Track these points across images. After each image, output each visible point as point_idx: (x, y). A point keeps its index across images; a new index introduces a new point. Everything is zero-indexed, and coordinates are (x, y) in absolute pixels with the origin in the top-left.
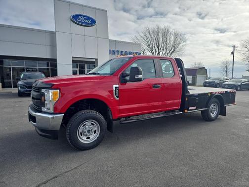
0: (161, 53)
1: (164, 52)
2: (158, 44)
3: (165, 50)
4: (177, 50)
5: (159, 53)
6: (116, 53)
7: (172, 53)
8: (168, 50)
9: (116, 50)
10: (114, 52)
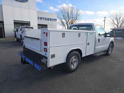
0: (70, 20)
1: (71, 20)
2: (68, 15)
3: (72, 19)
4: (78, 19)
5: (69, 20)
6: (42, 19)
7: (75, 20)
8: (73, 19)
9: (42, 17)
10: (41, 18)
